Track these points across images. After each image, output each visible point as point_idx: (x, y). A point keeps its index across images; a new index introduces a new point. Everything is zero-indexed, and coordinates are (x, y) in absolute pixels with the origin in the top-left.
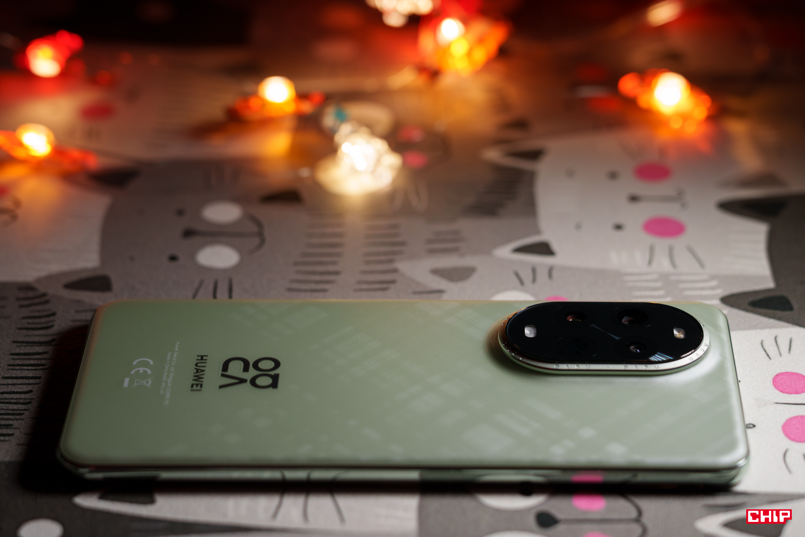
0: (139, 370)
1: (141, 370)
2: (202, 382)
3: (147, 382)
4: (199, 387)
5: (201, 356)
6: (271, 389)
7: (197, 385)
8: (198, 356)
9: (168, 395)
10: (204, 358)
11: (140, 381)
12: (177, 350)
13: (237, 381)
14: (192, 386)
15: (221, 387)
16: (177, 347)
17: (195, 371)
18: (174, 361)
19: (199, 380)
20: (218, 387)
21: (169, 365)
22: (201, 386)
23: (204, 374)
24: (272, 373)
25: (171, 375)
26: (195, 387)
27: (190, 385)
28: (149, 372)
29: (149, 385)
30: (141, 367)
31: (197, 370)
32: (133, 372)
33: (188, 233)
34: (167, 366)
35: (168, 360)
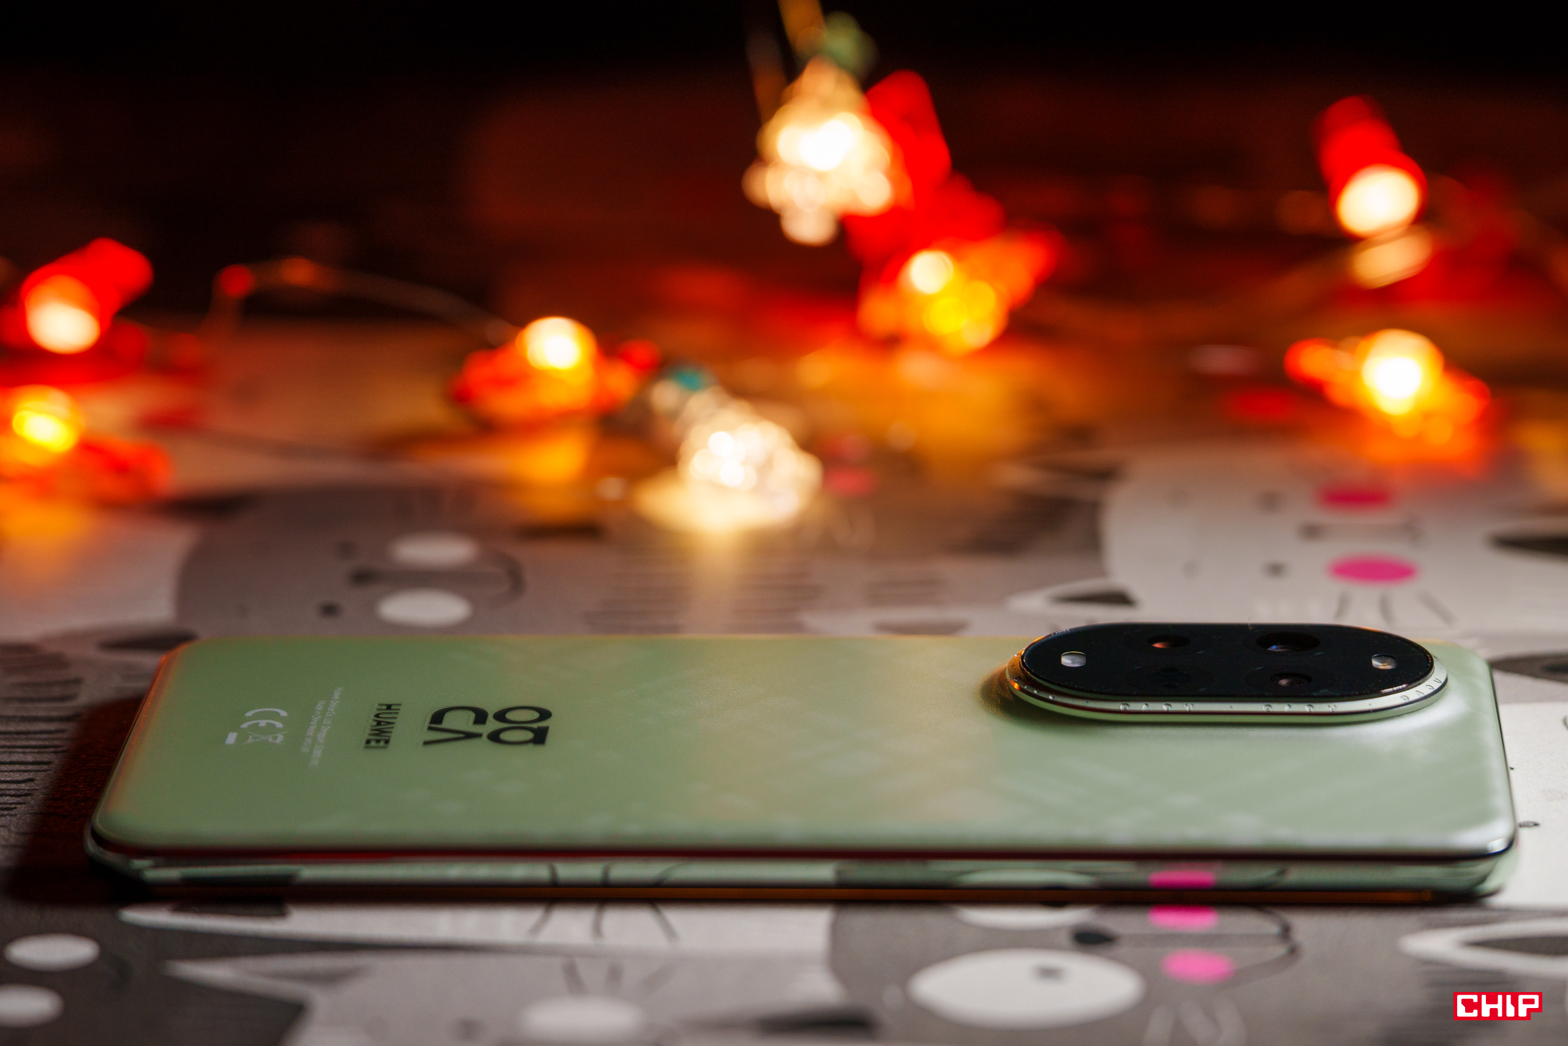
0: (258, 723)
1: (263, 723)
2: (389, 737)
3: (275, 738)
4: (382, 744)
5: (387, 705)
6: (531, 746)
7: (378, 741)
8: (380, 705)
9: (318, 753)
10: (392, 708)
11: (260, 736)
12: (337, 698)
13: (461, 735)
14: (368, 742)
15: (426, 743)
16: (336, 696)
17: (375, 723)
18: (330, 711)
19: (383, 734)
20: (421, 743)
21: (320, 717)
22: (387, 742)
23: (393, 727)
24: (535, 726)
25: (325, 731)
26: (373, 743)
27: (364, 741)
28: (279, 725)
29: (278, 741)
30: (262, 719)
31: (379, 723)
32: (244, 726)
33: (362, 578)
34: (317, 718)
35: (317, 710)
